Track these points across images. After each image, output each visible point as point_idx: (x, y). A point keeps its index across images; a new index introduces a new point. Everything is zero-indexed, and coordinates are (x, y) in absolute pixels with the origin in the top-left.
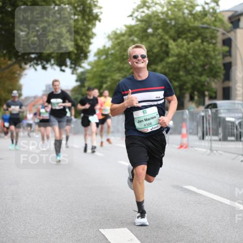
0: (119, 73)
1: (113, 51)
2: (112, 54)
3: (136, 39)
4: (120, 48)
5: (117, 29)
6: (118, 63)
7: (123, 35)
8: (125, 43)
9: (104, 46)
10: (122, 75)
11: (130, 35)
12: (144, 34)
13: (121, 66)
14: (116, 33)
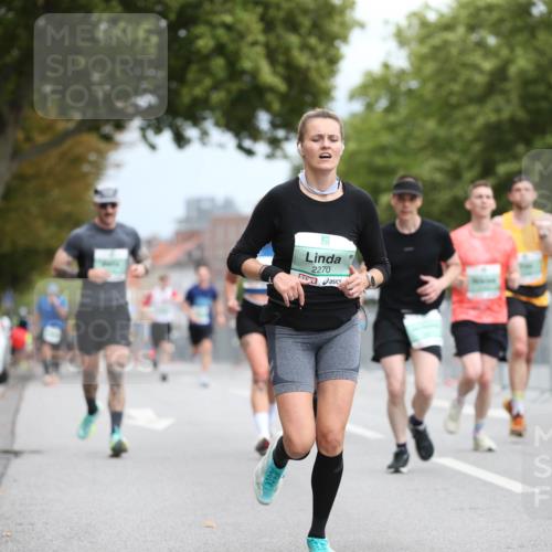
0: (435, 155)
1: (414, 84)
2: (410, 92)
3: (492, 41)
4: (439, 72)
5: (427, 6)
6: (431, 124)
7: (448, 26)
8: (454, 51)
9: (386, 66)
10: (446, 164)
11: (472, 28)
12: (519, 23)
13: (442, 133)
14: (424, 24)
